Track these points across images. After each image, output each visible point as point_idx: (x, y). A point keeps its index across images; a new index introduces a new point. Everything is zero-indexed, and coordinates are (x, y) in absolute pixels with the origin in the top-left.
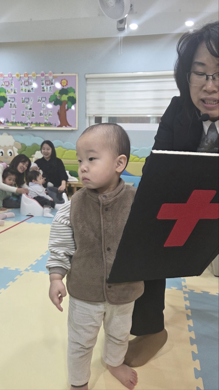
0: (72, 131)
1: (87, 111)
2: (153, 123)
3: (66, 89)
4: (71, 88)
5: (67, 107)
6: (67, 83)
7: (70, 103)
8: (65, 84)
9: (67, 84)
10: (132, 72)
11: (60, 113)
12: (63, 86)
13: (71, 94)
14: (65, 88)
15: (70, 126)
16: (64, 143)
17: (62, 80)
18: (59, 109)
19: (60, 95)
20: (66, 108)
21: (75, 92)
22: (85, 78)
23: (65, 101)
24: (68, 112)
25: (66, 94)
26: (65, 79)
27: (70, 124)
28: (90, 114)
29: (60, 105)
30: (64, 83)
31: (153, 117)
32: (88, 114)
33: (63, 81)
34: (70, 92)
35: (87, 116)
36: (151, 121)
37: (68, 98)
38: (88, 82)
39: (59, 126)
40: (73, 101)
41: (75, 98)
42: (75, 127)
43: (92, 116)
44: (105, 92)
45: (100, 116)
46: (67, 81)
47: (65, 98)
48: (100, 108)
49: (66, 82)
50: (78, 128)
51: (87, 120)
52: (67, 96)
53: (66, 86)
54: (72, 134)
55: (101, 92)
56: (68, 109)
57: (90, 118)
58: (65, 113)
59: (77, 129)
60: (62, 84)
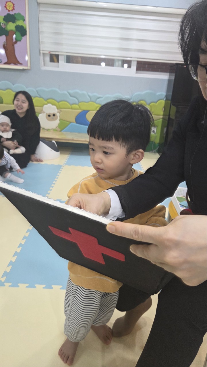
0: (23, 70)
1: (41, 46)
2: (118, 66)
3: (12, 15)
4: (19, 14)
5: (16, 39)
6: (14, 7)
7: (19, 34)
8: (11, 9)
9: (14, 9)
10: (96, 2)
11: (6, 46)
12: (9, 11)
13: (20, 23)
14: (12, 13)
15: (21, 64)
16: (13, 85)
17: (6, 2)
18: (5, 41)
19: (4, 22)
20: (14, 40)
21: (24, 20)
22: (37, 3)
23: (12, 31)
24: (16, 46)
25: (14, 22)
26: (10, 1)
27: (21, 62)
28: (44, 51)
29: (6, 36)
30: (9, 7)
31: (119, 60)
32: (42, 50)
33: (9, 4)
34: (18, 20)
35: (41, 52)
36: (117, 64)
37: (16, 27)
38: (41, 9)
39: (5, 63)
40: (22, 31)
41: (25, 27)
42: (27, 66)
43: (48, 52)
44: (62, 23)
45: (57, 53)
46: (14, 4)
47: (11, 26)
48: (57, 44)
49: (12, 6)
50: (31, 67)
51: (41, 58)
52: (15, 25)
53: (12, 10)
54: (24, 74)
55: (58, 23)
56: (16, 42)
57: (44, 54)
58: (13, 46)
59: (29, 68)
60: (8, 8)
